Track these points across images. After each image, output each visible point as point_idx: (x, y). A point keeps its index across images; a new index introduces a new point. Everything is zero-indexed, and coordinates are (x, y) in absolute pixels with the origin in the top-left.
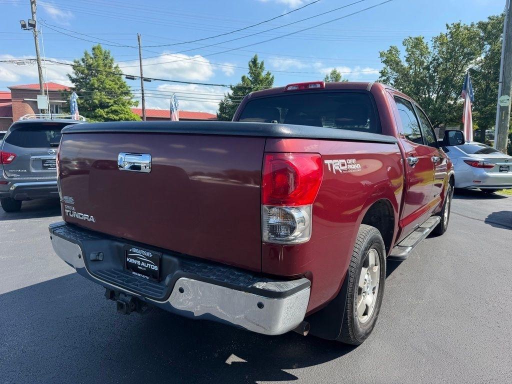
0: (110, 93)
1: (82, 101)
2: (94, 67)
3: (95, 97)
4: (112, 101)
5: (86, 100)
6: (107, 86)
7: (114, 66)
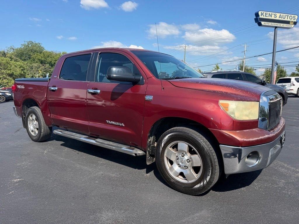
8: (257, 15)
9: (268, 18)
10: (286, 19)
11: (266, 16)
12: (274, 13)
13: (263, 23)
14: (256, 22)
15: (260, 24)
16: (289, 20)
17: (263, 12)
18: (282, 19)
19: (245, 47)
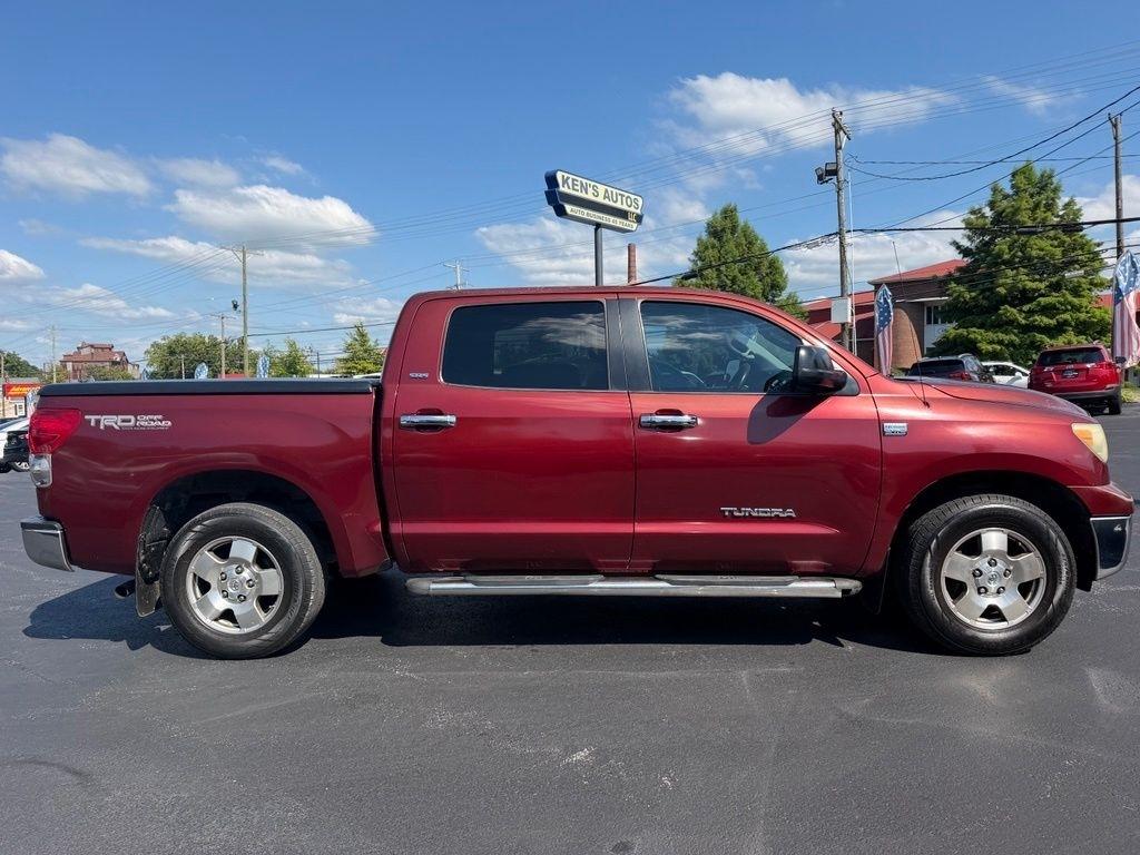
0: (1039, 267)
1: (973, 294)
2: (1006, 216)
3: (1001, 281)
4: (1042, 286)
5: (983, 291)
6: (1034, 253)
7: (1061, 203)
8: (551, 180)
9: (578, 194)
10: (618, 205)
11: (574, 189)
12: (593, 183)
13: (568, 208)
14: (549, 203)
15: (561, 212)
16: (625, 207)
17: (566, 175)
18: (611, 203)
19: (456, 272)
